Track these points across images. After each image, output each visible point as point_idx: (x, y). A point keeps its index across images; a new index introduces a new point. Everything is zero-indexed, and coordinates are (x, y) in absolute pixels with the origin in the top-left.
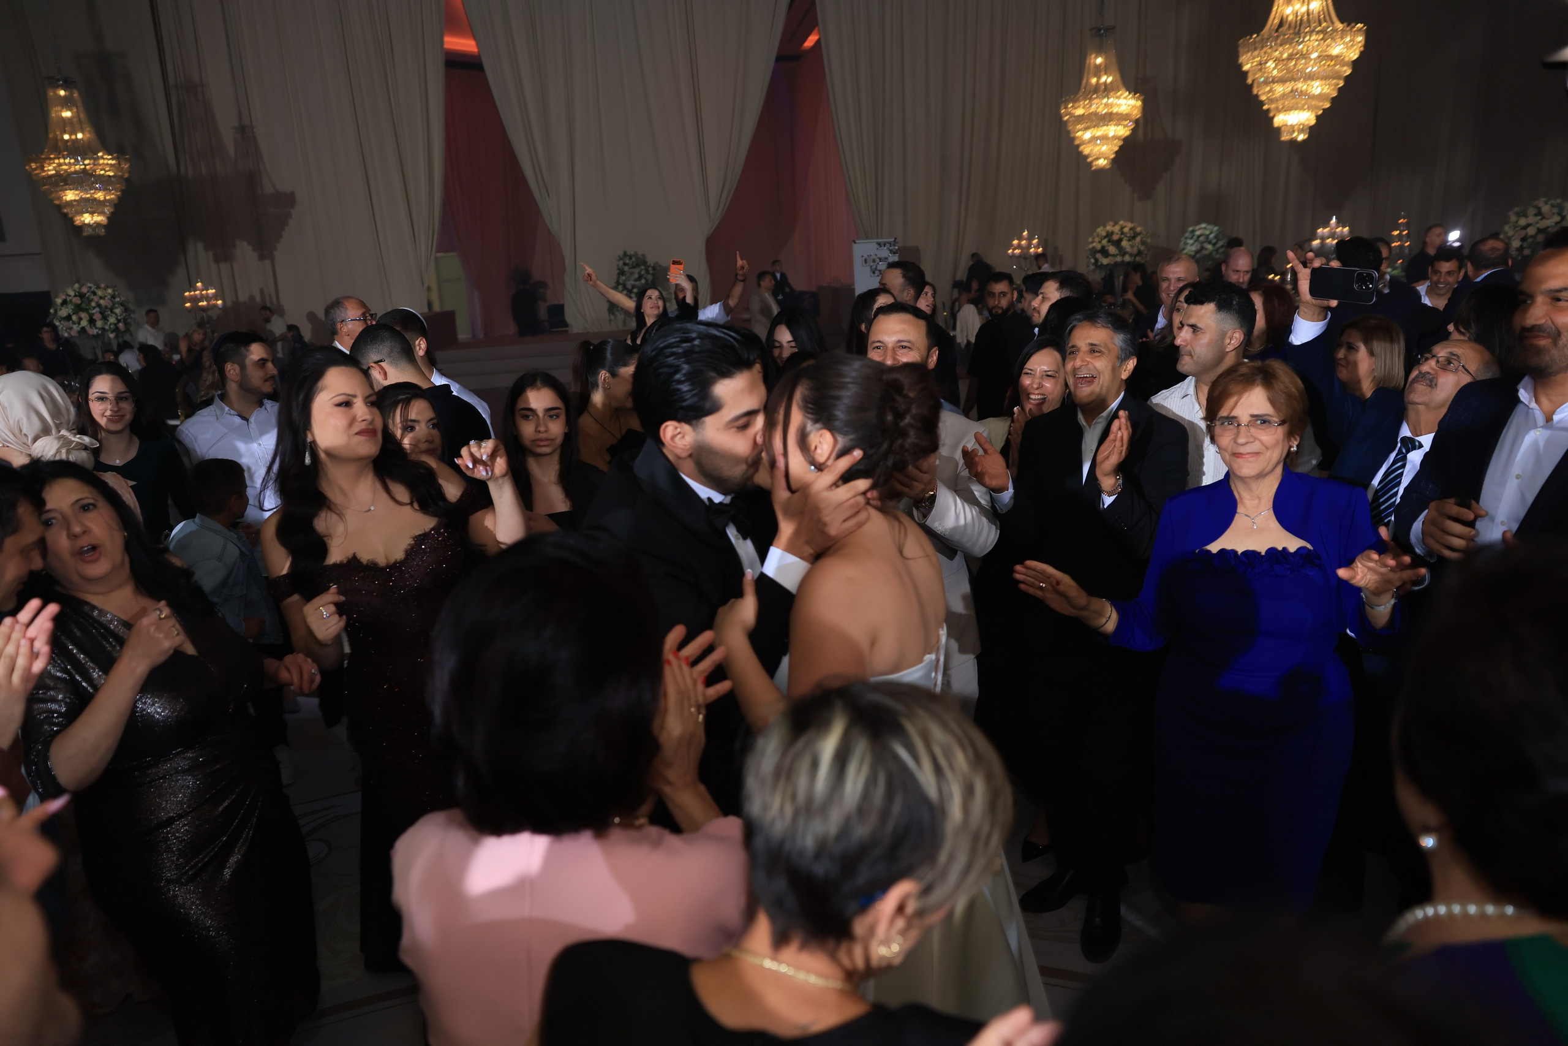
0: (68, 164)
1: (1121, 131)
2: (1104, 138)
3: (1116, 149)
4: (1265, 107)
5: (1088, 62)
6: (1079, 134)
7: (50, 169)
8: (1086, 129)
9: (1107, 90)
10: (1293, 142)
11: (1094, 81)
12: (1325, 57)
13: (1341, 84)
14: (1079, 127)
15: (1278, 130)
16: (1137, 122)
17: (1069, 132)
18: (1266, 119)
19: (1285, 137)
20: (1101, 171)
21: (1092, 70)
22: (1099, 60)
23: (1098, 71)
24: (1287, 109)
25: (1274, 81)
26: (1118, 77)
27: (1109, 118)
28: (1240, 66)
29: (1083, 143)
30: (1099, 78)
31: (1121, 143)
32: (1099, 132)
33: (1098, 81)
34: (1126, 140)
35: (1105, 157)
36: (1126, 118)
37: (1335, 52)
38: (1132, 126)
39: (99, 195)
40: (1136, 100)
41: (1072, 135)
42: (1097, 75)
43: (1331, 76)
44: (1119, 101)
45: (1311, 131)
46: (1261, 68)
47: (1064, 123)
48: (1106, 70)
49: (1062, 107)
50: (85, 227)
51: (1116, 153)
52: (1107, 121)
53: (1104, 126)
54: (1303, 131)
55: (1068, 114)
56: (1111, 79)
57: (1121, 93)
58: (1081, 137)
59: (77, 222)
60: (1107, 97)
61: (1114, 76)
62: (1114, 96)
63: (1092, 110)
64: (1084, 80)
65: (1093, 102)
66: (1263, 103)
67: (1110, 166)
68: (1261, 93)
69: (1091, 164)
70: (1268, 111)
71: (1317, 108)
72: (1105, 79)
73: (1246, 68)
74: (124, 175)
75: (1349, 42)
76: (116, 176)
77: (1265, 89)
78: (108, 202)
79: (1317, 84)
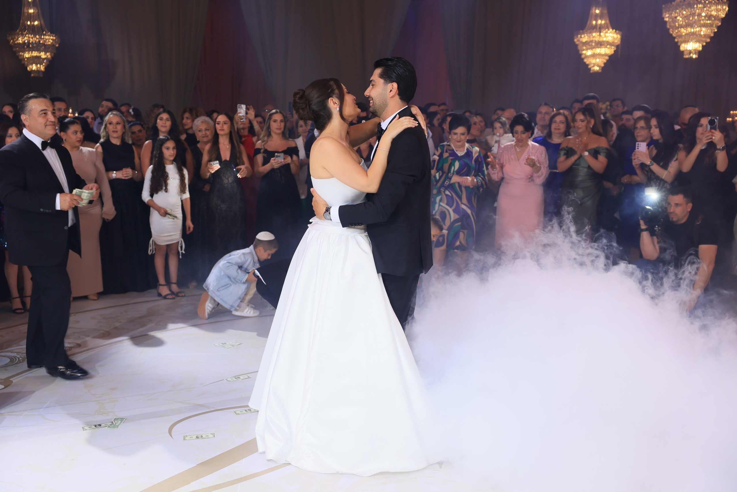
0: (29, 38)
1: (608, 51)
2: (600, 55)
3: (605, 61)
4: (676, 40)
5: (591, 12)
6: (584, 52)
7: (20, 40)
8: (587, 49)
9: (599, 29)
10: (690, 59)
11: (594, 22)
12: (709, 17)
13: (716, 30)
14: (584, 48)
15: (683, 52)
16: (617, 47)
18: (677, 46)
19: (686, 56)
20: (596, 73)
21: (593, 16)
22: (597, 11)
23: (597, 17)
24: (686, 42)
25: (681, 26)
26: (608, 21)
27: (600, 44)
28: (663, 19)
29: (587, 57)
30: (597, 21)
31: (607, 58)
32: (598, 51)
33: (596, 23)
34: (611, 57)
35: (598, 66)
36: (611, 44)
37: (714, 13)
38: (615, 49)
39: (43, 55)
40: (617, 34)
41: (580, 52)
42: (596, 21)
43: (711, 25)
44: (607, 35)
45: (699, 53)
46: (675, 19)
47: (576, 46)
48: (601, 17)
49: (575, 37)
50: (32, 71)
51: (605, 64)
52: (599, 45)
53: (598, 48)
54: (695, 53)
55: (578, 41)
56: (603, 22)
57: (609, 30)
58: (585, 54)
59: (28, 69)
60: (600, 32)
61: (606, 20)
62: (604, 31)
63: (592, 39)
64: (589, 22)
65: (594, 34)
66: (675, 38)
67: (600, 71)
68: (674, 33)
69: (590, 69)
70: (677, 42)
71: (703, 42)
72: (600, 22)
73: (666, 19)
74: (57, 45)
75: (719, 9)
76: (53, 45)
77: (676, 31)
78: (46, 59)
79: (704, 29)
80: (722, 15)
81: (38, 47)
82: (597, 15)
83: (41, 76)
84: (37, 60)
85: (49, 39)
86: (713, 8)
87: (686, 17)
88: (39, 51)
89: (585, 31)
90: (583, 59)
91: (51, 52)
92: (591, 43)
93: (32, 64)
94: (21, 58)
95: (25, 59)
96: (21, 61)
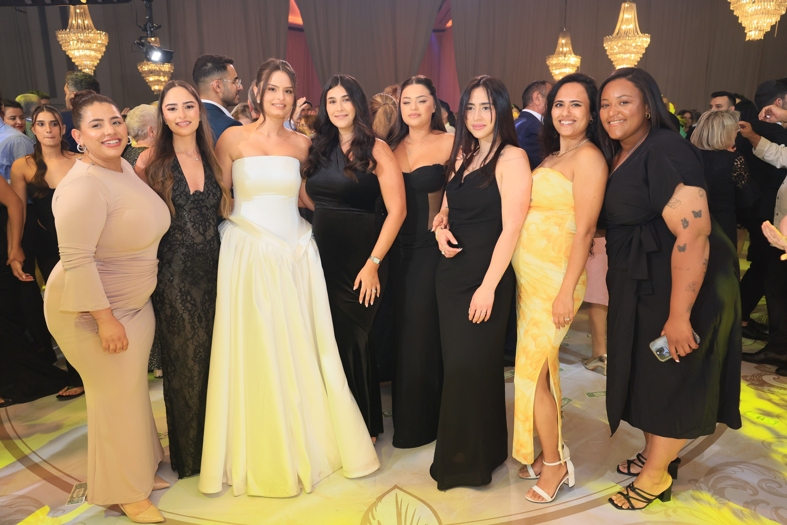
0: (152, 67)
5: (559, 42)
6: (554, 71)
7: (146, 68)
8: (556, 69)
9: (565, 54)
11: (561, 50)
12: (637, 46)
13: (641, 56)
14: (553, 68)
16: (578, 67)
17: (549, 70)
18: (613, 67)
21: (560, 44)
22: (564, 41)
26: (571, 49)
27: (566, 65)
28: (604, 47)
29: (555, 75)
32: (563, 70)
36: (573, 66)
37: (639, 44)
38: (576, 69)
39: (162, 79)
40: (577, 58)
41: (551, 71)
42: (562, 48)
43: (637, 53)
44: (570, 58)
46: (612, 49)
47: (548, 67)
48: (566, 45)
49: (547, 60)
50: (155, 90)
52: (564, 66)
53: (564, 68)
55: (550, 63)
56: (568, 49)
57: (571, 55)
58: (554, 73)
59: (152, 88)
60: (565, 57)
62: (569, 56)
63: (559, 61)
64: (557, 49)
65: (560, 58)
66: (612, 62)
68: (611, 57)
70: (614, 65)
72: (565, 49)
73: (606, 48)
74: (172, 71)
75: (645, 41)
76: (169, 71)
77: (613, 56)
78: (164, 81)
79: (633, 55)
80: (646, 45)
81: (160, 72)
82: (563, 44)
84: (158, 82)
85: (167, 67)
86: (638, 40)
87: (620, 47)
88: (159, 75)
89: (554, 55)
90: (553, 77)
91: (168, 77)
92: (558, 65)
93: (155, 85)
94: (147, 81)
95: (150, 82)
96: (147, 83)
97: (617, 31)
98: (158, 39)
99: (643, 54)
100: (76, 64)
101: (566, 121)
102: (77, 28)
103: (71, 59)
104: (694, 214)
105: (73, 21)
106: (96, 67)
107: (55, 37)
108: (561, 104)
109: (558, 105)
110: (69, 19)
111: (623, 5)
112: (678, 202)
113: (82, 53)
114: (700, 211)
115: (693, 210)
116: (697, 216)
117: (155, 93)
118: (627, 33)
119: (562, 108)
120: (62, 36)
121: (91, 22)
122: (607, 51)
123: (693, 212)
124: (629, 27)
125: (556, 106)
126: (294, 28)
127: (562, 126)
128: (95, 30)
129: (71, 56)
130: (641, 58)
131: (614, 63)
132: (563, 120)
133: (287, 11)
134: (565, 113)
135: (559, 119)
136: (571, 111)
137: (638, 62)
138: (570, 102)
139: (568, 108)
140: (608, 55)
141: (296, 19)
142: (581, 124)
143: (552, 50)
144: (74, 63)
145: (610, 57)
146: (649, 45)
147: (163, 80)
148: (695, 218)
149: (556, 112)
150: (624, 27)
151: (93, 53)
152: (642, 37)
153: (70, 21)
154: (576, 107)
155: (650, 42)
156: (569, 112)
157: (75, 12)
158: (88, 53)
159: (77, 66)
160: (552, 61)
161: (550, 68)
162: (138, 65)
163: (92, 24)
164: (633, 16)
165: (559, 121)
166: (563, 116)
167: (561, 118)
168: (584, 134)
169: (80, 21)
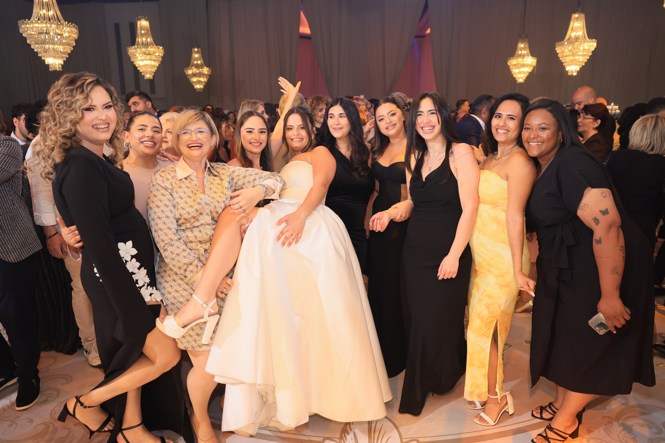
1: (528, 70)
2: (523, 72)
3: (526, 76)
5: (518, 46)
6: (513, 70)
7: (190, 72)
8: (515, 69)
9: (523, 56)
10: (572, 76)
12: (584, 50)
13: (588, 58)
15: (567, 72)
18: (564, 68)
19: (569, 74)
20: (521, 84)
21: (520, 48)
22: (522, 46)
23: (521, 49)
24: (570, 65)
25: (567, 56)
26: (529, 52)
27: (524, 66)
28: (556, 51)
29: (515, 73)
31: (528, 74)
32: (522, 70)
33: (521, 53)
34: (530, 73)
35: (522, 79)
36: (530, 66)
37: (586, 48)
38: (533, 68)
40: (534, 59)
41: (511, 70)
42: (521, 51)
43: (585, 55)
44: (528, 60)
45: (578, 72)
46: (563, 52)
47: (509, 67)
48: (524, 48)
49: (508, 61)
50: (197, 89)
51: (526, 78)
53: (522, 68)
54: (575, 72)
55: (510, 63)
56: (526, 52)
57: (529, 57)
58: (514, 72)
59: (195, 87)
60: (523, 58)
61: (527, 51)
62: (526, 58)
63: (518, 62)
64: (517, 52)
65: (519, 60)
66: (563, 63)
67: (523, 82)
69: (516, 81)
70: (564, 66)
71: (580, 65)
72: (524, 52)
73: (558, 52)
74: (210, 74)
75: (592, 45)
76: (208, 74)
77: (563, 58)
78: (204, 82)
79: (580, 57)
80: (593, 49)
81: (201, 75)
83: (201, 91)
84: (199, 82)
85: (206, 70)
86: (585, 45)
87: (570, 51)
88: (200, 77)
89: (514, 57)
91: (207, 78)
92: (518, 65)
93: (196, 84)
94: (191, 81)
95: (193, 82)
96: (191, 83)
97: (567, 37)
98: (200, 49)
99: (590, 56)
100: (141, 71)
101: (501, 130)
102: (142, 45)
103: (137, 67)
104: (601, 213)
105: (139, 40)
106: (154, 73)
107: (126, 52)
108: (500, 116)
109: (497, 117)
110: (136, 37)
111: (573, 16)
112: (586, 206)
113: (145, 62)
114: (607, 210)
115: (600, 210)
116: (604, 214)
117: (197, 91)
118: (577, 39)
119: (500, 119)
120: (131, 50)
121: (152, 39)
122: (559, 54)
123: (601, 211)
124: (578, 34)
125: (496, 117)
126: (304, 37)
127: (498, 134)
128: (155, 46)
129: (137, 66)
130: (588, 60)
131: (564, 64)
132: (500, 129)
133: (298, 24)
134: (501, 124)
135: (496, 128)
136: (506, 123)
137: (586, 63)
138: (506, 115)
139: (505, 120)
140: (559, 58)
141: (305, 29)
142: (513, 134)
143: (512, 53)
144: (139, 71)
145: (561, 59)
146: (595, 49)
147: (203, 80)
148: (604, 216)
149: (495, 122)
150: (573, 34)
151: (153, 63)
152: (590, 42)
153: (137, 40)
154: (511, 120)
155: (597, 46)
156: (505, 123)
157: (141, 33)
158: (149, 62)
159: (141, 73)
160: (512, 62)
161: (511, 68)
162: (185, 69)
163: (153, 41)
164: (582, 25)
165: (496, 129)
166: (499, 125)
167: (498, 127)
168: (515, 142)
169: (144, 39)
